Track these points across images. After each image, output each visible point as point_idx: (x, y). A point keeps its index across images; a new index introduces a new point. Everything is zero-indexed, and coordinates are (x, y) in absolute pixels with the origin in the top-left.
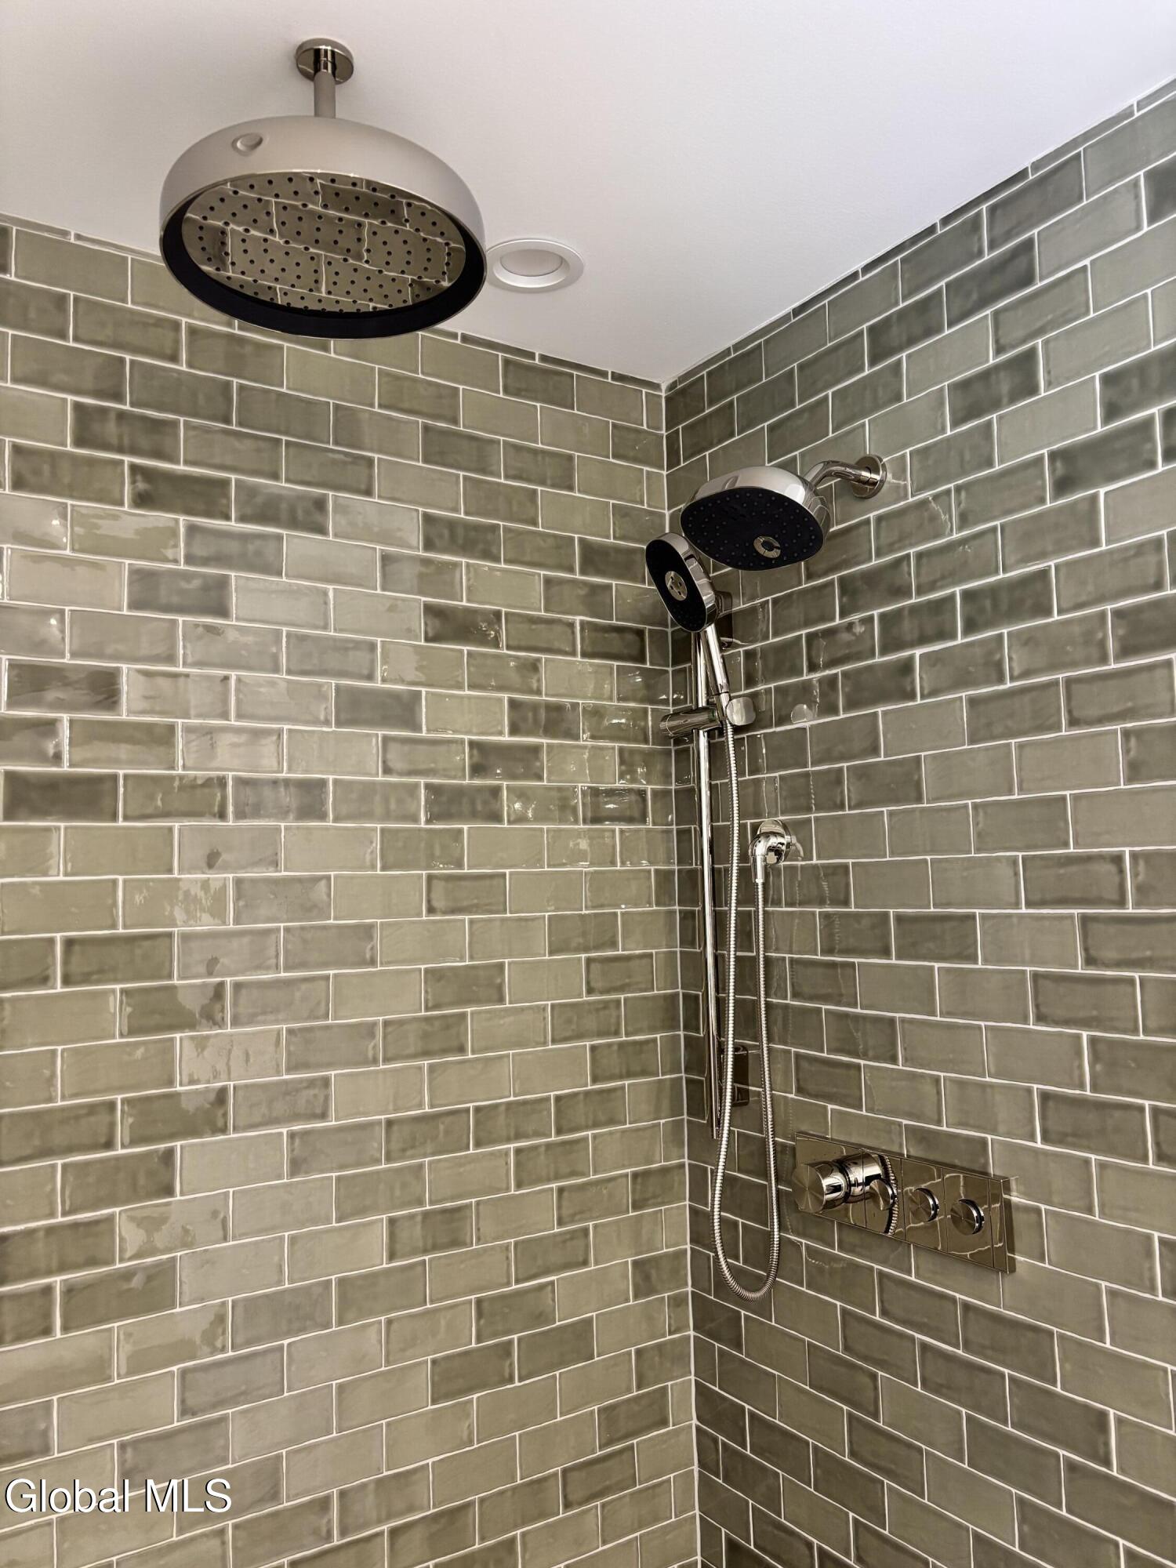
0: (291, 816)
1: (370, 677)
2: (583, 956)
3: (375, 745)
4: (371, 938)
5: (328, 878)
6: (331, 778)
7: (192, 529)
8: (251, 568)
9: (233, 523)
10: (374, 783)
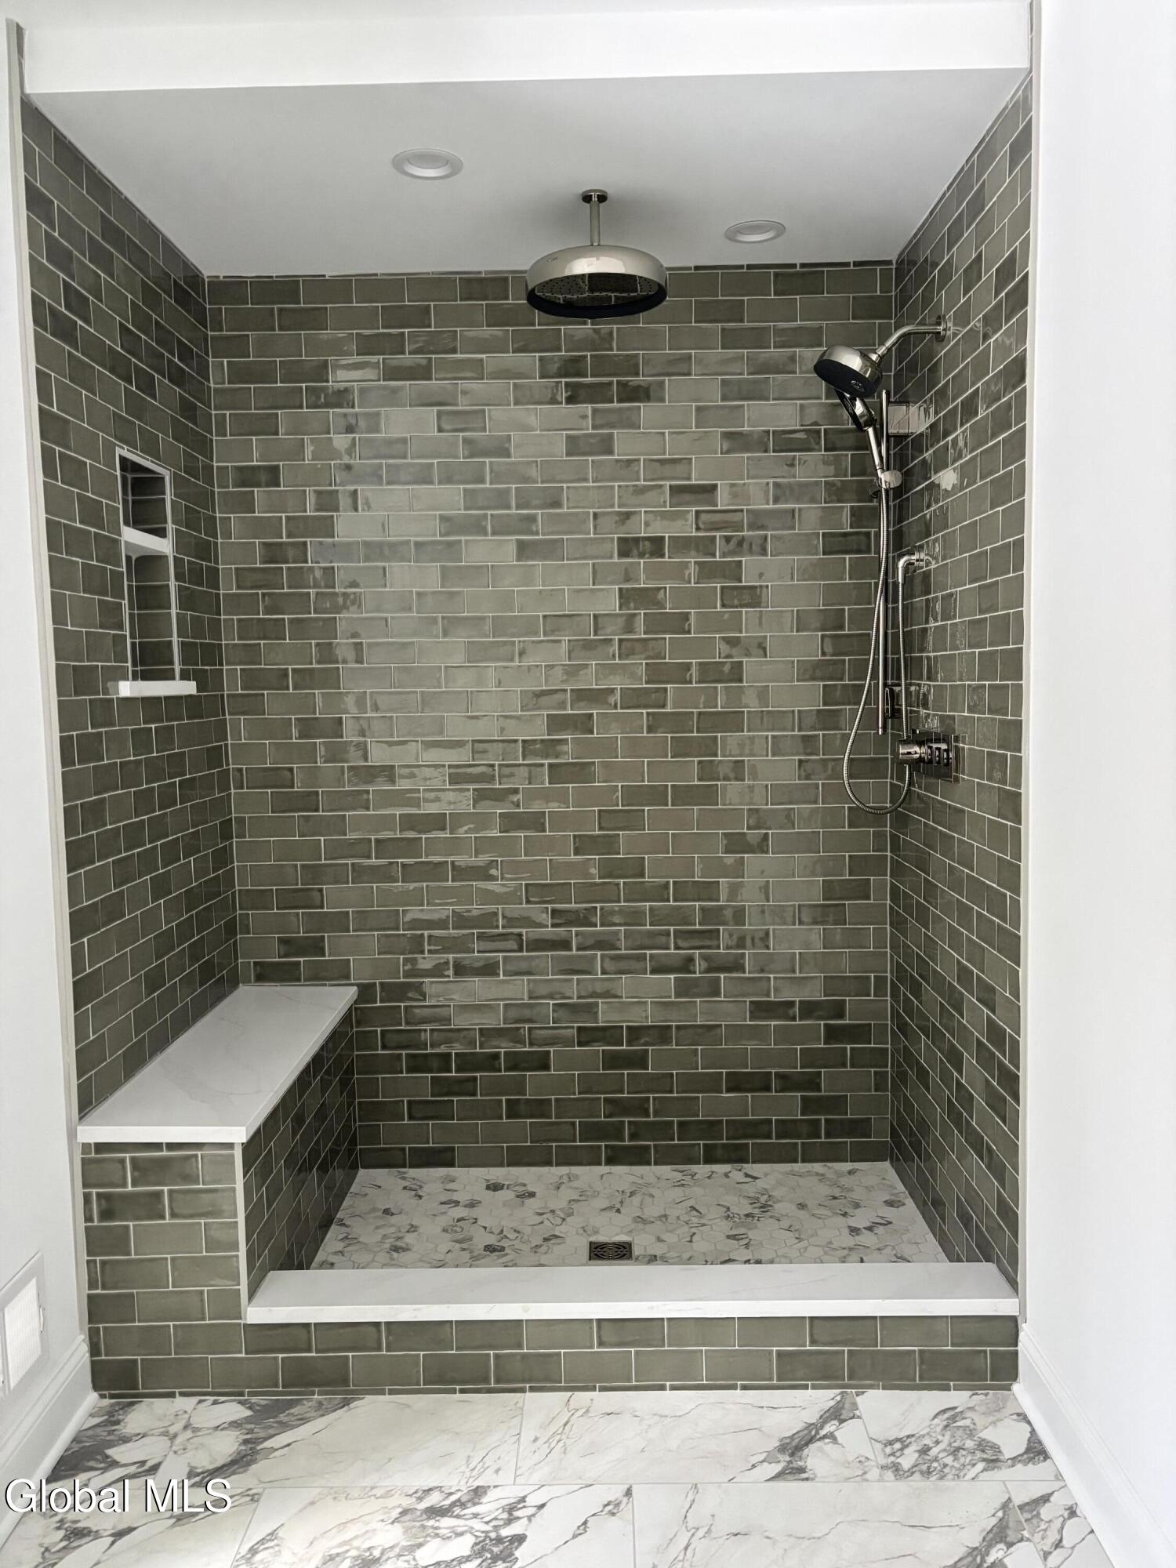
0: (647, 556)
1: (689, 479)
2: (820, 633)
3: (691, 517)
4: (688, 620)
5: (665, 588)
6: (667, 535)
7: (594, 411)
8: (623, 427)
9: (615, 404)
10: (691, 537)
